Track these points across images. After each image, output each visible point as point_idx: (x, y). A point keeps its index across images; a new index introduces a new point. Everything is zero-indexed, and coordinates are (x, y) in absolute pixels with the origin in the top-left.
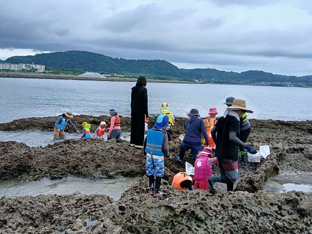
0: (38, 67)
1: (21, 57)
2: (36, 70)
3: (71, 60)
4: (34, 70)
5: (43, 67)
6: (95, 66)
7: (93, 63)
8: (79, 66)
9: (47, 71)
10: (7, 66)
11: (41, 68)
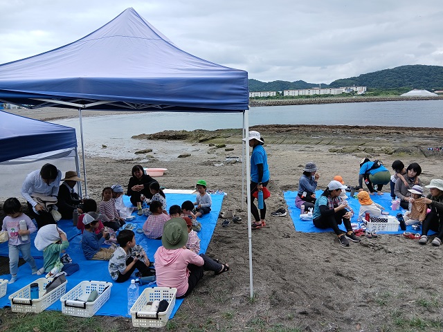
0: (358, 89)
1: (345, 79)
2: (356, 92)
3: (400, 77)
4: (353, 93)
5: (365, 88)
6: (429, 82)
7: (427, 78)
8: (409, 83)
9: (367, 93)
10: (327, 91)
11: (361, 90)
